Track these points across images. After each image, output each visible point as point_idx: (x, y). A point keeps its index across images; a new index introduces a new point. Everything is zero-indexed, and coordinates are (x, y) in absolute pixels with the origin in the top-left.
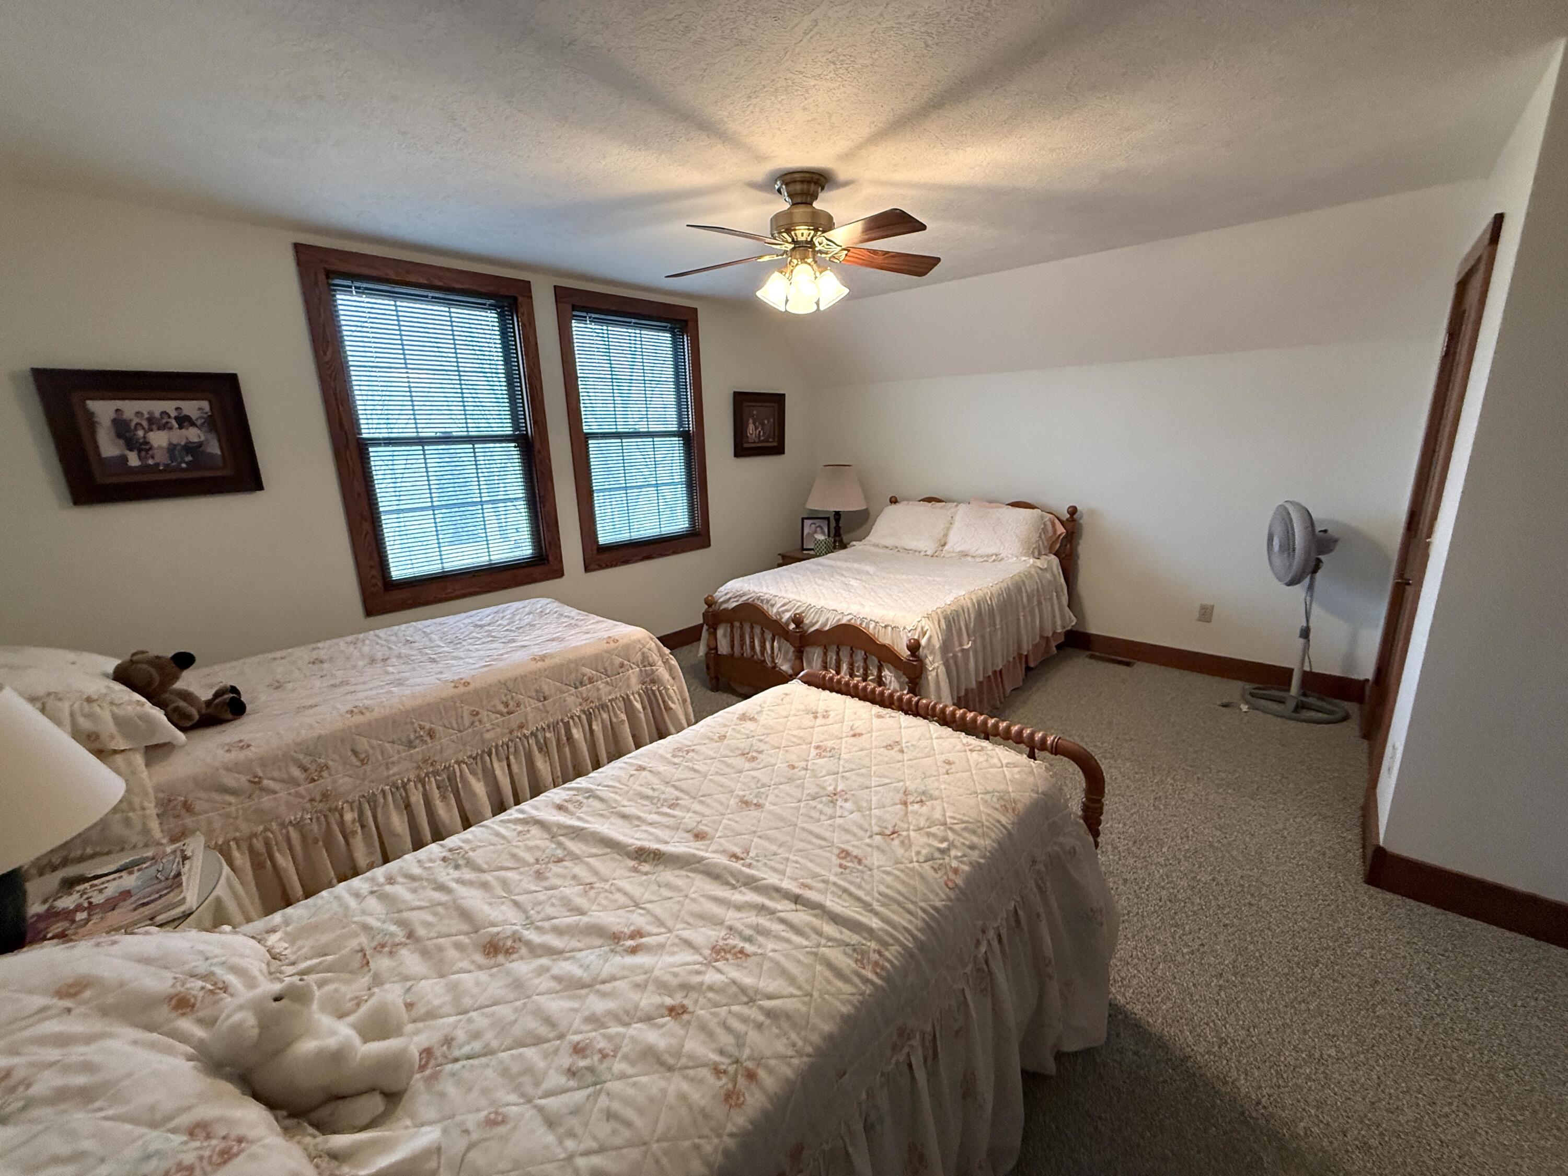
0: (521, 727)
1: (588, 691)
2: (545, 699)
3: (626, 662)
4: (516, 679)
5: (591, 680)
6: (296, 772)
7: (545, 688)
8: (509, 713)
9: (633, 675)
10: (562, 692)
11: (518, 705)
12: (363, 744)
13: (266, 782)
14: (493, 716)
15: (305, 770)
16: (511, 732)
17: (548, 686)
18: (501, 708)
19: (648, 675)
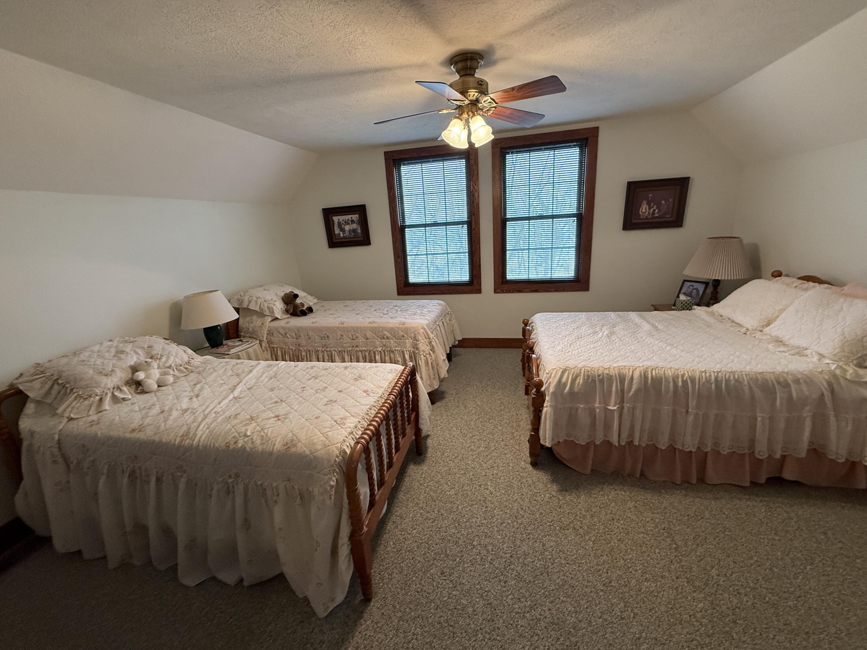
0: (357, 346)
1: (387, 342)
2: (367, 339)
3: (405, 335)
4: (358, 328)
5: (388, 338)
6: (294, 335)
7: (368, 335)
8: (353, 340)
9: (409, 342)
10: (375, 339)
11: (357, 337)
12: (310, 333)
13: (287, 335)
14: (348, 339)
15: (296, 335)
16: (353, 347)
17: (369, 334)
18: (351, 336)
19: (415, 345)
